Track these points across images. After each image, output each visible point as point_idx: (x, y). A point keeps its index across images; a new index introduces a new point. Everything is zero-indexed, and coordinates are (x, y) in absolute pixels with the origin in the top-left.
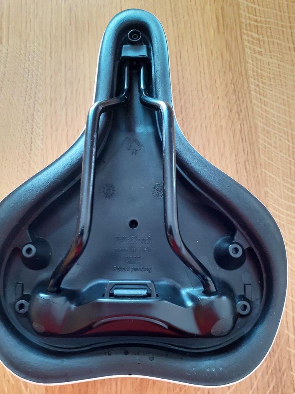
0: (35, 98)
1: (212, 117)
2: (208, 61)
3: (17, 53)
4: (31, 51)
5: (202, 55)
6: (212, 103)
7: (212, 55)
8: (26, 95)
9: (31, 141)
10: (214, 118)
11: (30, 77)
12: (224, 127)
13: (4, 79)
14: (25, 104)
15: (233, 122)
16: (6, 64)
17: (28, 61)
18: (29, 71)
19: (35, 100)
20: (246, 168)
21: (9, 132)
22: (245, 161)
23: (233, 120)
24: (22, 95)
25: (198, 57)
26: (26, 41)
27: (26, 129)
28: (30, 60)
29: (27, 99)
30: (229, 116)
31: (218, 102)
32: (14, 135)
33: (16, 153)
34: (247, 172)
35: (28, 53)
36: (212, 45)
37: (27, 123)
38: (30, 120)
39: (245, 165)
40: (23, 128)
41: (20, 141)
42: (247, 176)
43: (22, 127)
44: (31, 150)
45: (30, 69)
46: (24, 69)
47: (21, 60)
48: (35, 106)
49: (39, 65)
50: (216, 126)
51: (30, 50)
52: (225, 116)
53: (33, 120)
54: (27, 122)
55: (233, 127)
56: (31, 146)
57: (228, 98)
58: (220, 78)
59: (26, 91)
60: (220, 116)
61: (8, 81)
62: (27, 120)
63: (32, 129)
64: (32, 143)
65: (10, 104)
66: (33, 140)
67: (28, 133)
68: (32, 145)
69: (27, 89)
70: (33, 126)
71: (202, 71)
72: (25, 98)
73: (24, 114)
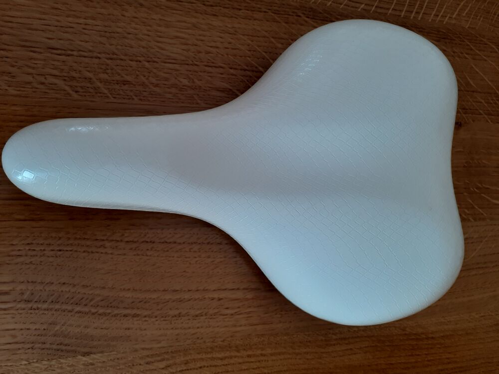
0: (103, 240)
1: (149, 28)
2: (68, 16)
3: (29, 268)
4: (27, 248)
5: (58, 21)
6: (130, 24)
7: (59, 9)
8: (97, 252)
9: (163, 243)
10: (150, 26)
11: (71, 249)
12: (161, 18)
13: (71, 284)
14: (112, 254)
15: (156, 6)
16: (46, 282)
17: (45, 252)
18: (60, 250)
19: (107, 240)
20: (212, 6)
21: (149, 271)
22: (204, 5)
23: (154, 5)
24: (97, 259)
25: (62, 27)
26: (9, 256)
27: (148, 250)
28: (42, 249)
29: (104, 251)
30: (149, 9)
31: (129, 17)
32: (154, 265)
33: (178, 261)
34: (216, 6)
35: (30, 253)
36: (43, 6)
37: (139, 250)
38: (134, 246)
39: (208, 5)
40: (145, 254)
41: (162, 257)
42: (221, 6)
43: (143, 255)
44: (175, 243)
45: (58, 249)
46: (57, 257)
47: (41, 262)
48: (116, 240)
49: (52, 237)
50: (160, 26)
51: (25, 249)
52: (148, 13)
53: (135, 242)
54: (137, 249)
55: (163, 7)
56: (170, 243)
57: (125, 4)
58: (96, 8)
59: (92, 252)
60: (147, 19)
61: (73, 277)
62: (135, 249)
63: (147, 242)
64: (166, 242)
65: (109, 273)
66: (163, 241)
67: (153, 248)
68: (168, 241)
69: (89, 252)
70: (143, 242)
71: (84, 26)
72: (102, 253)
73: (125, 254)
